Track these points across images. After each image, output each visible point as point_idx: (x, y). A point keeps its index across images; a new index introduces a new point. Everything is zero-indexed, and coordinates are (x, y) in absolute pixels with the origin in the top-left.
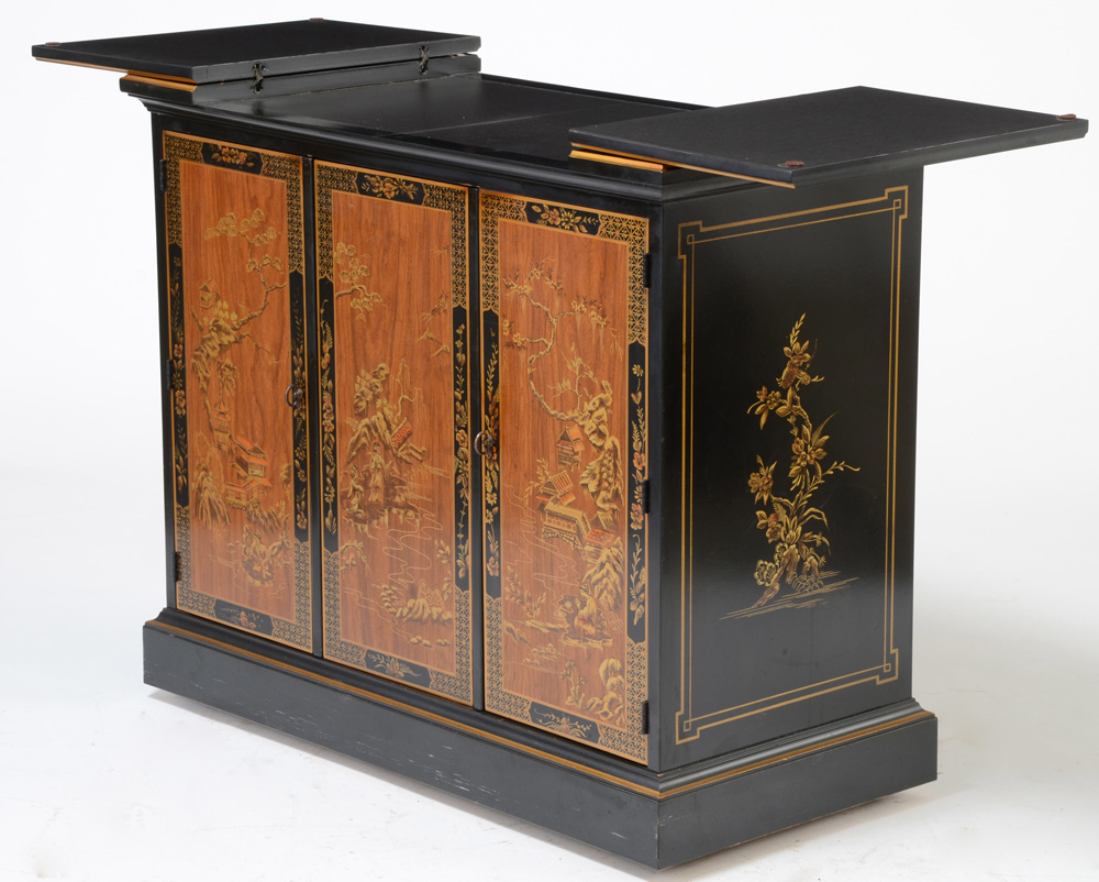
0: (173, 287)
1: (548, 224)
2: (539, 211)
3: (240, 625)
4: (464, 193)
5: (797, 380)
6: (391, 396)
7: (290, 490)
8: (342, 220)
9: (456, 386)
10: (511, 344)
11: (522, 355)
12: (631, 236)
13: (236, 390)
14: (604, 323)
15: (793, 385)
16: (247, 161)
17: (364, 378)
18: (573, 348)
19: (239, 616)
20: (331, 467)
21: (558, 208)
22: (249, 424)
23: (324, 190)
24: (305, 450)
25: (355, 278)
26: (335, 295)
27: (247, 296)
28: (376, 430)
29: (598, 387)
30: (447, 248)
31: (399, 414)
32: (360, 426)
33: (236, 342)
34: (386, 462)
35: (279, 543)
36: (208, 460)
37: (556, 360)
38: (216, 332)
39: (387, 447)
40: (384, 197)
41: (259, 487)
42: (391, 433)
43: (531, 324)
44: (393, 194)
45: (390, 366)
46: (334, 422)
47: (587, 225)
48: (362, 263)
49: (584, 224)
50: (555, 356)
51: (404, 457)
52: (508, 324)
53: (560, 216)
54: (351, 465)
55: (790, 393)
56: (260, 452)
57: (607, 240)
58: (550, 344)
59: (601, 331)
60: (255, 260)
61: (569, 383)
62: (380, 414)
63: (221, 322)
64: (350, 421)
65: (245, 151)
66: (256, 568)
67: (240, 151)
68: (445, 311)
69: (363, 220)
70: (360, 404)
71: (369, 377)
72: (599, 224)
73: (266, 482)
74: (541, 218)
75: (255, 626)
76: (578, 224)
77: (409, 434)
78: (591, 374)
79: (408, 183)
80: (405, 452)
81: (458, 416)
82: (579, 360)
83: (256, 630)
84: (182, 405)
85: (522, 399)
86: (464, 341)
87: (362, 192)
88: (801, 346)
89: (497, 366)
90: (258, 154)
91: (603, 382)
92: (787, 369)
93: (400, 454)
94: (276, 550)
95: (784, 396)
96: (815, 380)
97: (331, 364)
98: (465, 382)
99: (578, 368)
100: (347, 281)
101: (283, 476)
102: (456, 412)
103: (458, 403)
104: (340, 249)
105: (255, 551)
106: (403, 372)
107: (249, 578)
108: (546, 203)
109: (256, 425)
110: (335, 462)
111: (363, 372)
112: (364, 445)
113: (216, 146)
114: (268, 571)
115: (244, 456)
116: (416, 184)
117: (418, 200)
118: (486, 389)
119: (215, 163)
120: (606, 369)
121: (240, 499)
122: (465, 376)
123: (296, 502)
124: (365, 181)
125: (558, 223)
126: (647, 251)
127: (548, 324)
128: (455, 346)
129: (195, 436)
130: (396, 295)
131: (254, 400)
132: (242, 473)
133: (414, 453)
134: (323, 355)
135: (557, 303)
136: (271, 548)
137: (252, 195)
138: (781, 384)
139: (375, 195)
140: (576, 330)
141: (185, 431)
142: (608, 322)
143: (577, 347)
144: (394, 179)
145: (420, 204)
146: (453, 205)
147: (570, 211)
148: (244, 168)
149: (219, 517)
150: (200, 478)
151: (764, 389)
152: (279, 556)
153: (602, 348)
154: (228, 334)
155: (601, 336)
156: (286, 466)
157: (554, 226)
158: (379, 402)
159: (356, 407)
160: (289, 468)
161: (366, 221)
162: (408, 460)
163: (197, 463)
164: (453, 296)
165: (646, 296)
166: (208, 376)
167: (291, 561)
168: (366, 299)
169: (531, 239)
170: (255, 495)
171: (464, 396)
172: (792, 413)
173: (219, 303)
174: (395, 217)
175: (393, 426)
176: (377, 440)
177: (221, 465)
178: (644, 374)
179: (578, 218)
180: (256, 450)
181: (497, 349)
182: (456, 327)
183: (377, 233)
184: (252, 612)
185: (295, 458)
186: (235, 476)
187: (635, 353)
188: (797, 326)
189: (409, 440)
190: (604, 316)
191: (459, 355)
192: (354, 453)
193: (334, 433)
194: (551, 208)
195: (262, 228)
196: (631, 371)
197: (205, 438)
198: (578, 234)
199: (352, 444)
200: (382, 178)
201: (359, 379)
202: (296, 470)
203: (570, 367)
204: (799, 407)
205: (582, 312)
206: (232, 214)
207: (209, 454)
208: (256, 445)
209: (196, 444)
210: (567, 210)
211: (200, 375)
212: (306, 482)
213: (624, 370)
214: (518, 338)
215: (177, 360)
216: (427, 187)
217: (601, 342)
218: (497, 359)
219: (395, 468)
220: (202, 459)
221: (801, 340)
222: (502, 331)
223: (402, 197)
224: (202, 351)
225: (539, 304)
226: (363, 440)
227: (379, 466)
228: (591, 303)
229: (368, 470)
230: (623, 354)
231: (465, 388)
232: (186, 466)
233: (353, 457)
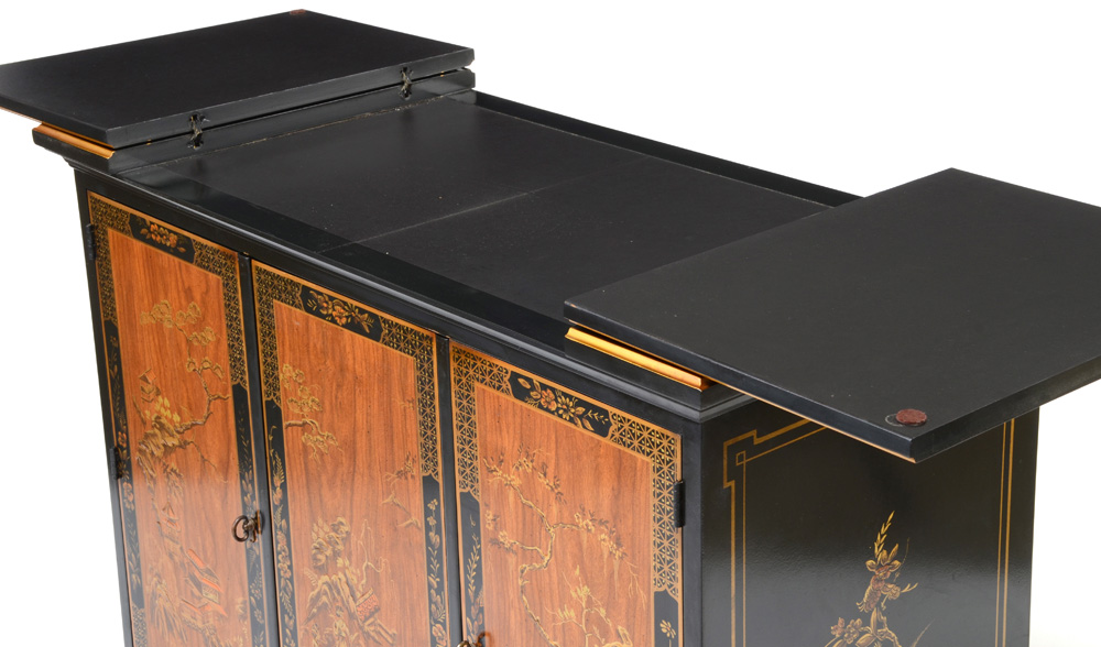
0: (112, 368)
1: (540, 407)
2: (528, 387)
4: (431, 340)
5: (883, 596)
6: (354, 558)
7: (246, 628)
8: (287, 337)
9: (430, 571)
10: (495, 542)
11: (512, 559)
12: (655, 451)
13: (184, 499)
14: (618, 554)
15: (878, 605)
16: (178, 245)
17: (322, 528)
18: (577, 572)
20: (290, 618)
21: (553, 390)
22: (200, 542)
23: (264, 298)
24: (261, 589)
25: (306, 410)
26: (284, 424)
27: (188, 398)
28: (339, 593)
29: (613, 632)
30: (412, 401)
31: (364, 581)
32: (320, 582)
33: (180, 446)
34: (352, 632)
36: (160, 566)
37: (555, 579)
38: (159, 429)
39: (351, 616)
40: (333, 321)
41: (214, 613)
42: (355, 600)
43: (521, 526)
44: (344, 321)
45: (351, 522)
46: (290, 567)
47: (592, 421)
48: (312, 394)
49: (588, 418)
50: (554, 575)
51: (372, 634)
52: (491, 517)
53: (556, 400)
54: (312, 622)
55: (874, 616)
56: (214, 576)
57: (622, 448)
58: (547, 558)
59: (616, 563)
60: (194, 360)
61: (573, 614)
62: (341, 575)
63: (163, 421)
64: (308, 572)
65: (175, 233)
67: (170, 231)
68: (412, 476)
69: (311, 345)
70: (320, 556)
71: (327, 529)
72: (609, 424)
73: (221, 610)
74: (530, 397)
76: (581, 417)
77: (377, 610)
78: (603, 612)
79: (362, 311)
80: (372, 628)
81: (433, 606)
82: (584, 591)
84: (131, 499)
85: (512, 612)
86: (438, 518)
87: (308, 310)
88: (888, 553)
89: (479, 563)
90: (188, 238)
91: (620, 628)
92: (870, 588)
93: (366, 628)
95: (866, 622)
96: (906, 590)
97: (284, 501)
98: (441, 568)
99: (585, 600)
100: (297, 411)
101: (238, 608)
102: (431, 602)
103: (433, 591)
104: (286, 372)
106: (366, 534)
108: (537, 379)
109: (207, 543)
110: (294, 613)
111: (320, 521)
112: (325, 605)
113: (144, 220)
115: (197, 574)
116: (371, 315)
117: (374, 334)
118: (467, 587)
119: (142, 238)
120: (624, 613)
121: (195, 619)
122: (440, 562)
124: (312, 297)
125: (553, 409)
126: (679, 477)
127: (543, 532)
128: (427, 523)
129: (146, 537)
130: (354, 442)
131: (203, 516)
132: (195, 590)
133: (383, 633)
134: (274, 488)
135: (555, 509)
137: (186, 285)
138: (861, 609)
139: (323, 317)
140: (581, 549)
141: (135, 528)
142: (624, 553)
143: (583, 570)
144: (345, 303)
145: (378, 340)
146: (417, 351)
147: (571, 397)
148: (174, 251)
149: (175, 632)
150: (153, 583)
151: (840, 620)
153: (617, 585)
154: (172, 436)
155: (616, 568)
156: (240, 600)
157: (547, 410)
158: (340, 562)
159: (316, 559)
160: (244, 602)
161: (315, 346)
162: (376, 638)
163: (150, 566)
164: (423, 462)
165: (677, 536)
166: (154, 475)
168: (319, 437)
169: (518, 420)
170: (211, 621)
171: (440, 584)
172: (877, 640)
173: (160, 399)
174: (348, 349)
175: (358, 595)
176: (340, 604)
177: (174, 577)
178: (677, 636)
179: (581, 410)
180: (209, 573)
181: (479, 543)
182: (426, 501)
183: (328, 363)
185: (251, 594)
186: (189, 593)
187: (663, 604)
188: (883, 530)
189: (376, 615)
190: (619, 545)
191: (432, 534)
192: (315, 610)
193: (291, 579)
194: (544, 387)
195: (199, 325)
196: (658, 629)
197: (156, 542)
198: (581, 429)
199: (312, 599)
200: (331, 298)
201: (316, 528)
202: (252, 609)
203: (574, 594)
204: (886, 629)
205: (589, 531)
206: (166, 302)
207: (161, 561)
208: (208, 566)
209: (147, 545)
210: (566, 395)
212: (264, 625)
213: (649, 622)
214: (506, 537)
215: (123, 449)
216: (385, 321)
217: (616, 576)
218: (479, 554)
219: (361, 642)
220: (154, 564)
221: (888, 546)
222: (485, 523)
223: (354, 326)
224: (147, 447)
225: (530, 503)
226: (324, 599)
227: (344, 635)
228: (602, 523)
229: (331, 635)
230: (646, 602)
231: (440, 575)
232: (138, 565)
233: (314, 615)
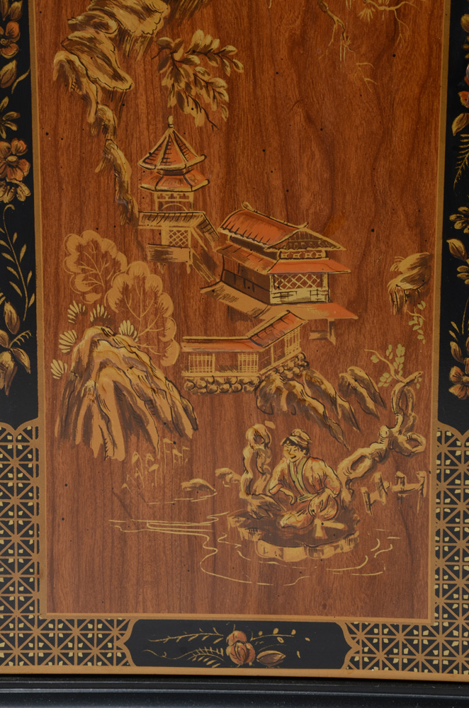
3: (227, 662)
13: (230, 105)
19: (224, 645)
22: (276, 181)
35: (383, 446)
36: (113, 297)
41: (306, 330)
56: (315, 243)
66: (290, 519)
73: (337, 312)
75: (280, 656)
83: (282, 665)
84: (19, 176)
94: (367, 463)
101: (400, 284)
105: (282, 481)
107: (266, 550)
109: (303, 179)
114: (336, 519)
115: (254, 264)
121: (234, 367)
123: (445, 341)
131: (299, 119)
132: (245, 303)
136: (346, 463)
141: (28, 238)
149: (152, 427)
150: (84, 344)
152: (377, 476)
156: (407, 264)
160: (425, 263)
163: (75, 309)
166: (121, 87)
167: (426, 483)
170: (293, 350)
177: (167, 302)
180: (300, 242)
184: (268, 626)
185: (449, 232)
186: (219, 316)
197: (106, 244)
207: (118, 282)
208: (302, 228)
209: (71, 263)
211: (92, 90)
220: (92, 298)
224: (102, 26)
232: (28, 320)
